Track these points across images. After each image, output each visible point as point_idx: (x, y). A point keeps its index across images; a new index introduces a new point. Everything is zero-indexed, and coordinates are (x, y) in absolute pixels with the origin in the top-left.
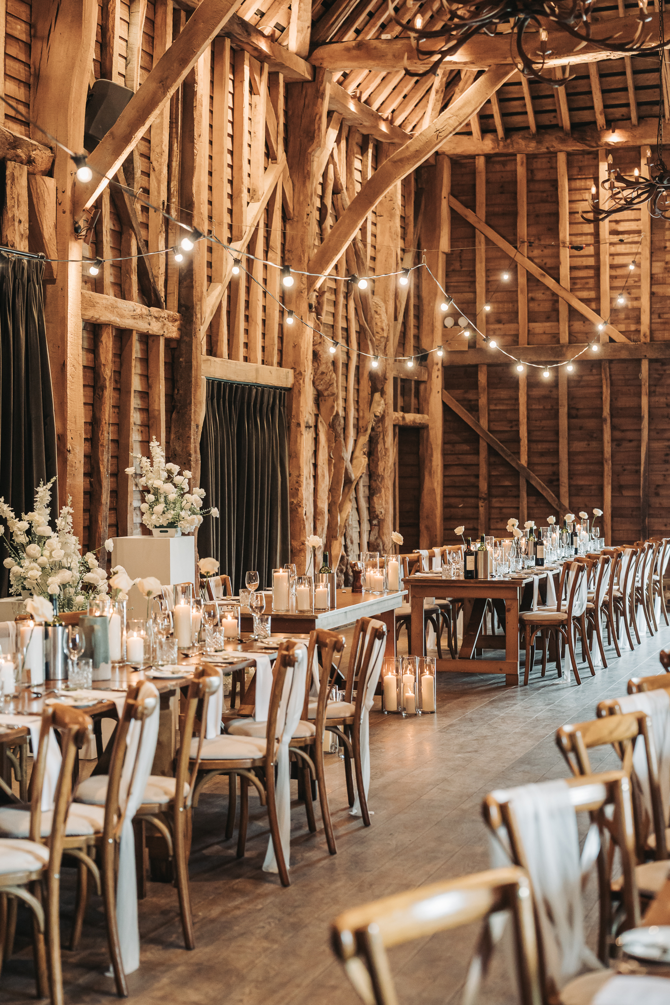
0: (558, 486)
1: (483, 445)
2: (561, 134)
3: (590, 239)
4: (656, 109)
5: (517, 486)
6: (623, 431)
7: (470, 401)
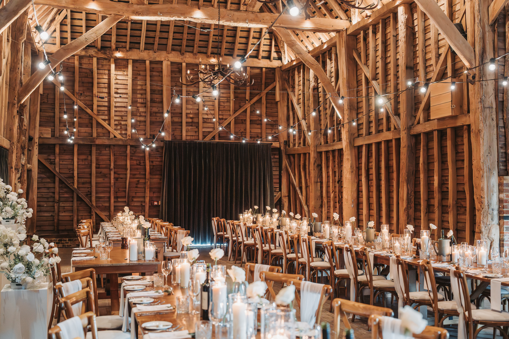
0: (91, 197)
1: (57, 179)
2: (96, 50)
3: (106, 95)
4: (137, 45)
5: (73, 197)
6: (119, 174)
7: (51, 160)
